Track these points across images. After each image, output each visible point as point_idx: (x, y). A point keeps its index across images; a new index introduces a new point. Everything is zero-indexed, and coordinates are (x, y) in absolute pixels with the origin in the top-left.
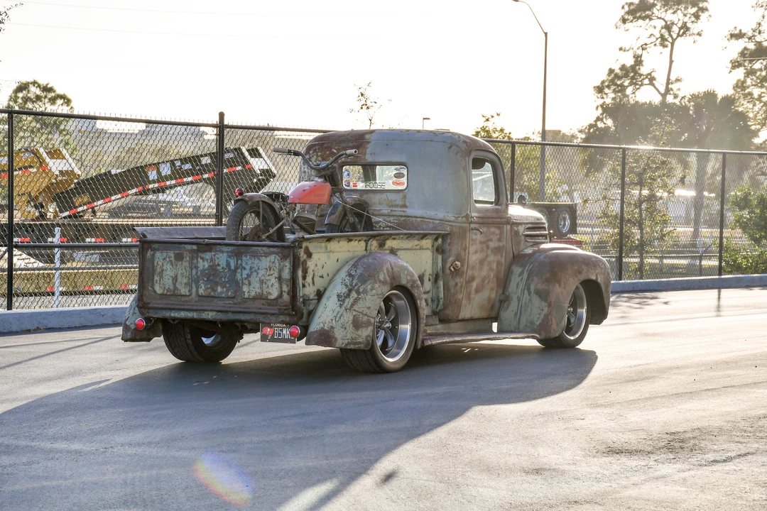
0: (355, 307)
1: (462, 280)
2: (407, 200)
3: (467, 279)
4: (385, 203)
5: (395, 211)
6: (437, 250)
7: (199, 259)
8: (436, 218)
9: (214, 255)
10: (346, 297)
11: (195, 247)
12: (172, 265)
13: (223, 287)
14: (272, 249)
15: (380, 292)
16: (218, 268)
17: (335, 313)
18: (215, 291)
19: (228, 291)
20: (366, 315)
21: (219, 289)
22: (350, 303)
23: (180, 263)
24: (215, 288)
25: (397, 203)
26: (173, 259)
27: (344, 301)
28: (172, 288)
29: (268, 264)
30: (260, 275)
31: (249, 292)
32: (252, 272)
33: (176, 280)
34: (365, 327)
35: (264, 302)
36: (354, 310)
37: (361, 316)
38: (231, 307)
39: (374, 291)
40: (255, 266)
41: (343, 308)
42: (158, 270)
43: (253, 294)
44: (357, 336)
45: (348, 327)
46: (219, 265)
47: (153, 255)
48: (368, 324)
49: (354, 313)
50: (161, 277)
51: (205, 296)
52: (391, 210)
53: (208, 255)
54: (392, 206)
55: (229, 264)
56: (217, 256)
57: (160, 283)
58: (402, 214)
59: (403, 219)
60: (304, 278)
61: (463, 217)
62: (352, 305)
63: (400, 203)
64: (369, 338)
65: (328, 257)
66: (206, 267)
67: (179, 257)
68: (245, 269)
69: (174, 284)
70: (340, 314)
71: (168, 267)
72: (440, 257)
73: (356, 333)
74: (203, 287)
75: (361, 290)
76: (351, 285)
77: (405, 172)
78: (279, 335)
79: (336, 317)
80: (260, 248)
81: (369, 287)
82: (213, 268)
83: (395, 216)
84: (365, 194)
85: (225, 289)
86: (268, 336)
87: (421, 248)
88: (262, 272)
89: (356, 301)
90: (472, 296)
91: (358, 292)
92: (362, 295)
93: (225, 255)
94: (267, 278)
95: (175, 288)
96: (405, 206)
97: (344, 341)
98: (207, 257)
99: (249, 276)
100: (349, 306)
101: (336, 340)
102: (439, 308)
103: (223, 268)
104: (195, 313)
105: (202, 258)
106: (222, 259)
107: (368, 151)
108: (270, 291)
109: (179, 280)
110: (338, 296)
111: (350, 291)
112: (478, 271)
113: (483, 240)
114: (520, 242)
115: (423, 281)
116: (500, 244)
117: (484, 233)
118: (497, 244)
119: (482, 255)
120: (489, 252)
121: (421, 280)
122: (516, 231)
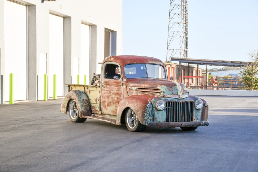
15: (67, 100)
37: (63, 105)
64: (65, 111)
73: (63, 109)
87: (97, 91)
90: (107, 107)
112: (106, 99)
113: (107, 90)
114: (133, 93)
115: (97, 100)
116: (118, 92)
117: (108, 87)
118: (116, 92)
119: (108, 95)
120: (111, 94)
121: (96, 100)
122: (130, 89)
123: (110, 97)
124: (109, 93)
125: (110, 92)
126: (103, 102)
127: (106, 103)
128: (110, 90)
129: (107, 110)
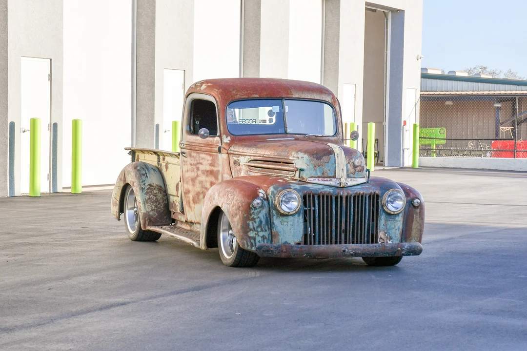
3: (185, 191)
15: (119, 185)
20: (115, 198)
34: (115, 205)
64: (117, 213)
90: (192, 205)
112: (191, 186)
113: (192, 162)
114: (240, 170)
116: (213, 168)
117: (193, 157)
118: (208, 168)
119: (193, 175)
120: (200, 173)
122: (235, 160)
123: (197, 181)
124: (195, 170)
125: (198, 169)
126: (184, 193)
127: (191, 196)
128: (198, 163)
129: (193, 212)
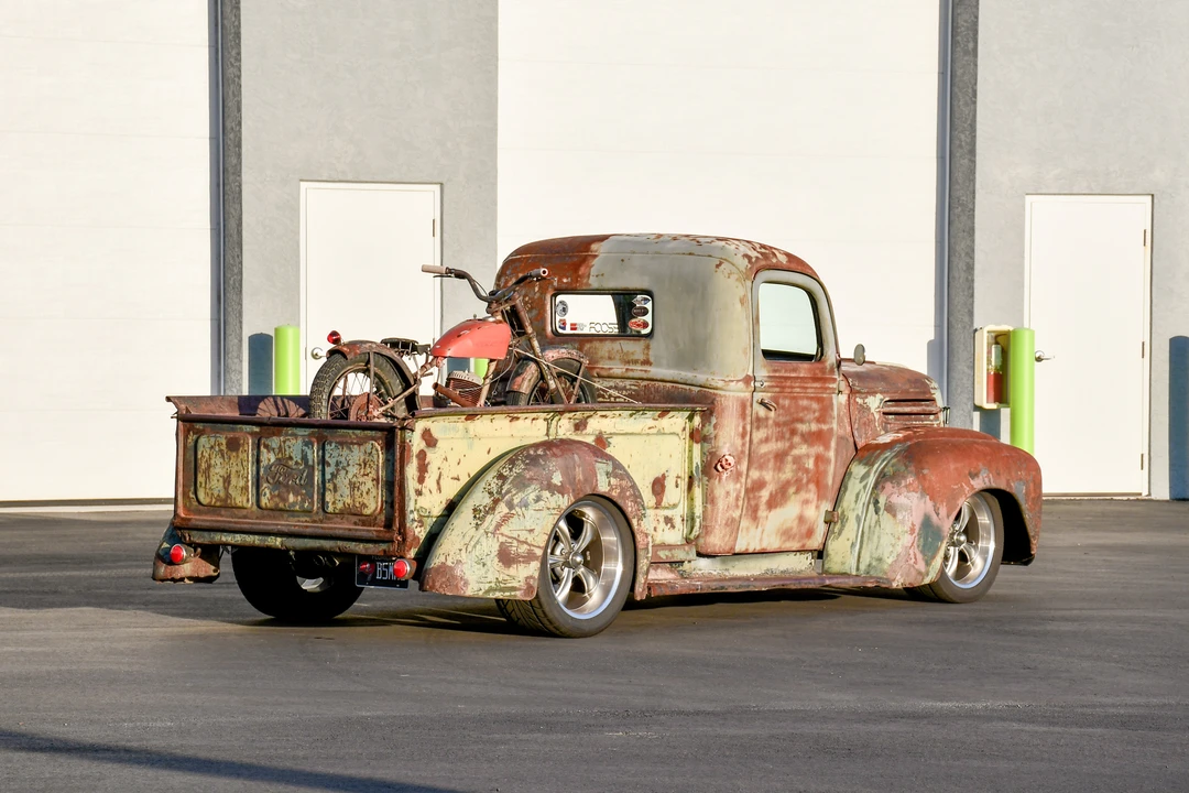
0: (504, 529)
1: (738, 486)
2: (651, 353)
3: (749, 486)
4: (618, 357)
5: (632, 370)
6: (692, 436)
7: (262, 448)
8: (694, 383)
9: (284, 442)
10: (487, 513)
11: (256, 429)
12: (223, 456)
13: (296, 494)
14: (369, 433)
15: (553, 505)
16: (290, 463)
17: (467, 539)
18: (285, 500)
19: (303, 501)
20: (526, 543)
21: (291, 498)
22: (494, 523)
23: (234, 454)
24: (285, 495)
25: (635, 357)
26: (224, 447)
27: (482, 519)
28: (222, 494)
29: (362, 458)
30: (350, 475)
31: (334, 503)
32: (338, 470)
33: (229, 483)
34: (523, 562)
35: (355, 519)
36: (502, 534)
37: (515, 543)
38: (307, 527)
39: (541, 503)
40: (343, 459)
41: (481, 531)
42: (203, 466)
43: (340, 505)
44: (507, 578)
45: (489, 563)
46: (291, 458)
47: (196, 442)
48: (530, 557)
49: (502, 539)
50: (208, 477)
51: (272, 510)
52: (627, 369)
53: (275, 442)
54: (629, 362)
55: (306, 455)
56: (287, 443)
57: (205, 488)
58: (645, 375)
59: (645, 383)
60: (421, 480)
61: (738, 381)
62: (499, 526)
63: (642, 357)
64: (532, 582)
65: (470, 446)
66: (272, 461)
67: (234, 445)
68: (329, 465)
69: (226, 489)
70: (475, 540)
71: (216, 460)
72: (697, 448)
73: (506, 572)
74: (268, 495)
75: (516, 501)
76: (499, 493)
77: (649, 306)
78: (384, 574)
79: (467, 545)
80: (350, 431)
81: (532, 496)
82: (283, 462)
83: (633, 378)
84: (588, 341)
85: (299, 498)
86: (367, 576)
87: (661, 433)
88: (353, 470)
89: (506, 519)
90: (762, 513)
91: (510, 505)
92: (517, 508)
93: (300, 441)
94: (361, 480)
95: (228, 496)
96: (647, 362)
97: (482, 586)
98: (274, 446)
99: (334, 476)
100: (491, 528)
101: (466, 583)
102: (694, 533)
103: (297, 463)
104: (257, 537)
105: (266, 447)
106: (295, 445)
107: (593, 271)
108: (365, 501)
109: (233, 481)
110: (475, 510)
111: (496, 502)
112: (771, 473)
113: (781, 420)
114: (871, 424)
115: (663, 487)
116: (823, 427)
117: (783, 407)
118: (814, 427)
119: (781, 446)
120: (797, 439)
121: (658, 486)
122: (860, 405)
123: (790, 458)
124: (788, 435)
125: (793, 432)
126: (747, 491)
127: (765, 494)
128: (793, 420)
129: (760, 528)
